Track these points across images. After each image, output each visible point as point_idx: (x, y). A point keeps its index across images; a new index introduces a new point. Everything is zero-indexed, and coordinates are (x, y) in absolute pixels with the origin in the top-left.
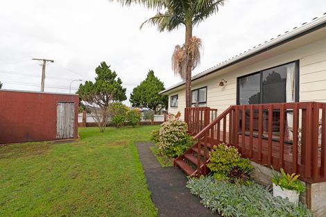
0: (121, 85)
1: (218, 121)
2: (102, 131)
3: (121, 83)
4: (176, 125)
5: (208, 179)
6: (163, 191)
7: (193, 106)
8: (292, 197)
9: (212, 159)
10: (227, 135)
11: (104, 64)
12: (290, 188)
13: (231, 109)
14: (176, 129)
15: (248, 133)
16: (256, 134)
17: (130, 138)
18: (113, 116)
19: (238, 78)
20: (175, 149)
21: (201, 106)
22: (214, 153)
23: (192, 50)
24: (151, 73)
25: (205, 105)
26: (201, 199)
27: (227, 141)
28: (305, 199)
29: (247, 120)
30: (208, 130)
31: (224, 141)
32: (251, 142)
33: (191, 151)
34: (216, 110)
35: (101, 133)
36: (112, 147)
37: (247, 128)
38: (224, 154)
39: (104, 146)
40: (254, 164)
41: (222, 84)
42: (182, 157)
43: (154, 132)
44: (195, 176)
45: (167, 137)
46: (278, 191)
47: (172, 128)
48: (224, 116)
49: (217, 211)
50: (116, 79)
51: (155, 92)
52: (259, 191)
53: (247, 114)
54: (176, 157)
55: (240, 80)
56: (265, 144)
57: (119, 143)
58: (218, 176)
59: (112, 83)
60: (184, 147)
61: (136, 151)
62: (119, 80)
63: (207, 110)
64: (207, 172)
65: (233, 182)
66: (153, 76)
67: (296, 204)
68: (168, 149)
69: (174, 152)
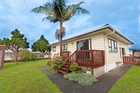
0: (27, 41)
1: (72, 56)
2: (17, 64)
3: (26, 40)
4: (58, 58)
5: (70, 74)
6: (56, 80)
7: (63, 51)
8: (90, 73)
9: (71, 67)
10: (75, 60)
11: (17, 30)
12: (90, 71)
13: (76, 52)
14: (58, 59)
15: (80, 59)
16: (82, 59)
17: (35, 65)
18: (21, 56)
19: (77, 42)
20: (58, 66)
21: (65, 51)
22: (71, 66)
23: (63, 31)
24: (42, 37)
25: (66, 51)
26: (69, 79)
27: (75, 62)
28: (92, 73)
29: (80, 55)
30: (69, 59)
31: (74, 61)
32: (81, 61)
33: (64, 67)
34: (71, 52)
35: (17, 65)
36: (27, 70)
37: (80, 58)
38: (74, 65)
39: (23, 70)
40: (82, 67)
41: (72, 43)
42: (61, 69)
43: (48, 62)
44: (66, 74)
45: (55, 62)
46: (88, 72)
47: (57, 59)
48: (74, 54)
49: (73, 81)
50: (24, 38)
51: (45, 45)
52: (83, 73)
53: (80, 53)
54: (58, 69)
55: (78, 42)
56: (84, 61)
57: (30, 68)
58: (73, 72)
59: (22, 40)
60: (61, 65)
61: (40, 70)
62: (25, 39)
63: (68, 52)
64: (70, 72)
65: (77, 73)
66: (43, 38)
67: (91, 74)
68: (55, 67)
69: (58, 67)
